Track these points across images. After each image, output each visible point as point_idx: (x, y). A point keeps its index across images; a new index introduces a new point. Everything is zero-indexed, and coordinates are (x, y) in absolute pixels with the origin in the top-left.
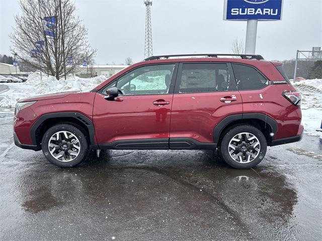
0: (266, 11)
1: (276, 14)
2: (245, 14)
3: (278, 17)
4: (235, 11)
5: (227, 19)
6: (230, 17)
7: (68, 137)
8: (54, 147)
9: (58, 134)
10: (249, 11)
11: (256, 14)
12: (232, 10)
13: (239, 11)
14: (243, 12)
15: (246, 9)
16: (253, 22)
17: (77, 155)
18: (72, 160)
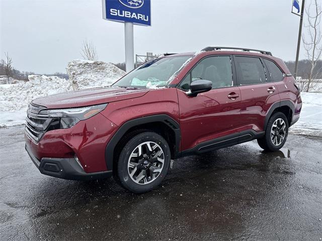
0: (140, 16)
1: (147, 20)
2: (123, 16)
3: (148, 23)
4: (114, 12)
5: (107, 18)
6: (109, 16)
7: (152, 149)
8: (134, 167)
9: (140, 147)
10: (126, 14)
11: (132, 17)
12: (111, 10)
13: (117, 12)
14: (121, 13)
15: (123, 12)
16: (129, 24)
17: (160, 171)
18: (155, 178)
